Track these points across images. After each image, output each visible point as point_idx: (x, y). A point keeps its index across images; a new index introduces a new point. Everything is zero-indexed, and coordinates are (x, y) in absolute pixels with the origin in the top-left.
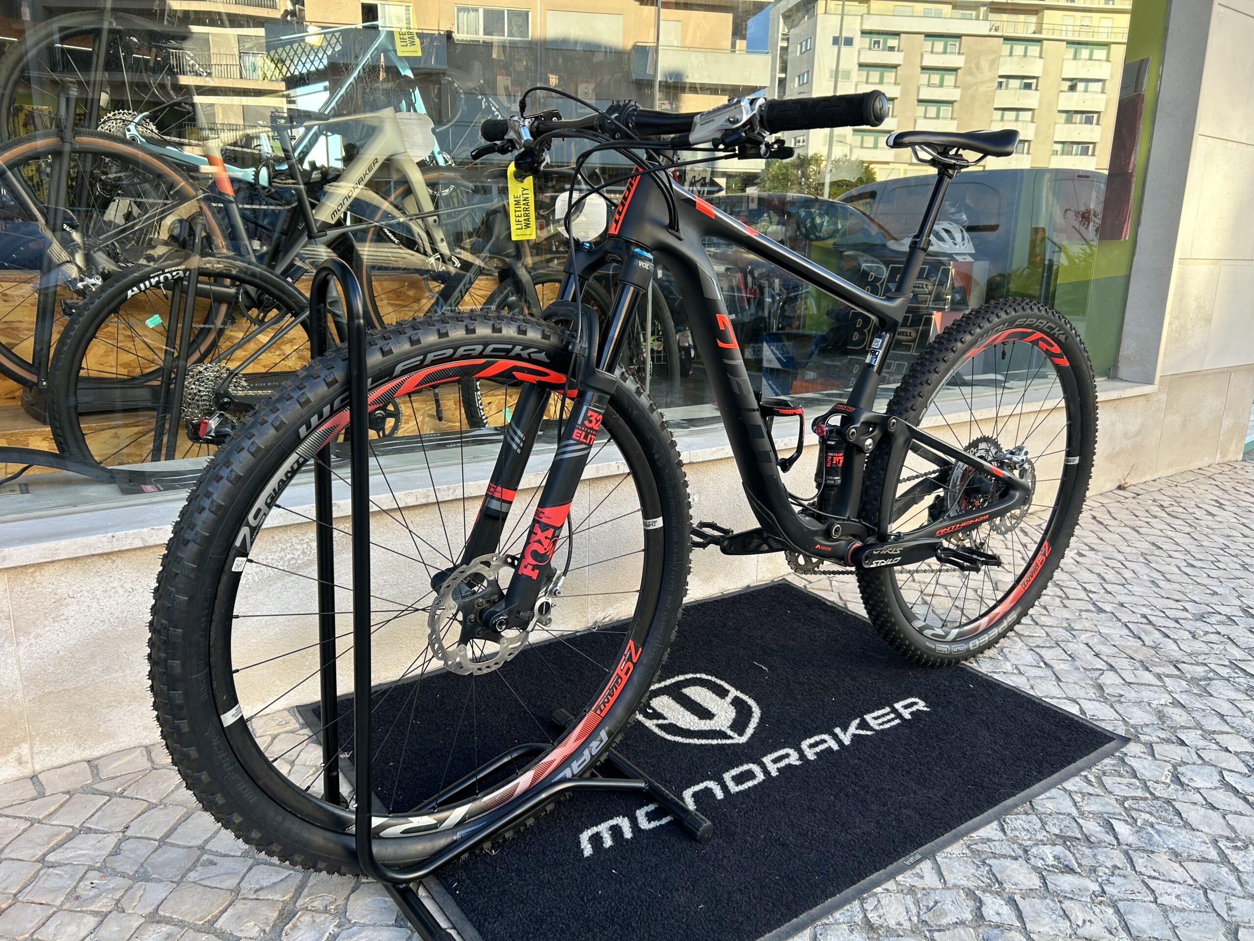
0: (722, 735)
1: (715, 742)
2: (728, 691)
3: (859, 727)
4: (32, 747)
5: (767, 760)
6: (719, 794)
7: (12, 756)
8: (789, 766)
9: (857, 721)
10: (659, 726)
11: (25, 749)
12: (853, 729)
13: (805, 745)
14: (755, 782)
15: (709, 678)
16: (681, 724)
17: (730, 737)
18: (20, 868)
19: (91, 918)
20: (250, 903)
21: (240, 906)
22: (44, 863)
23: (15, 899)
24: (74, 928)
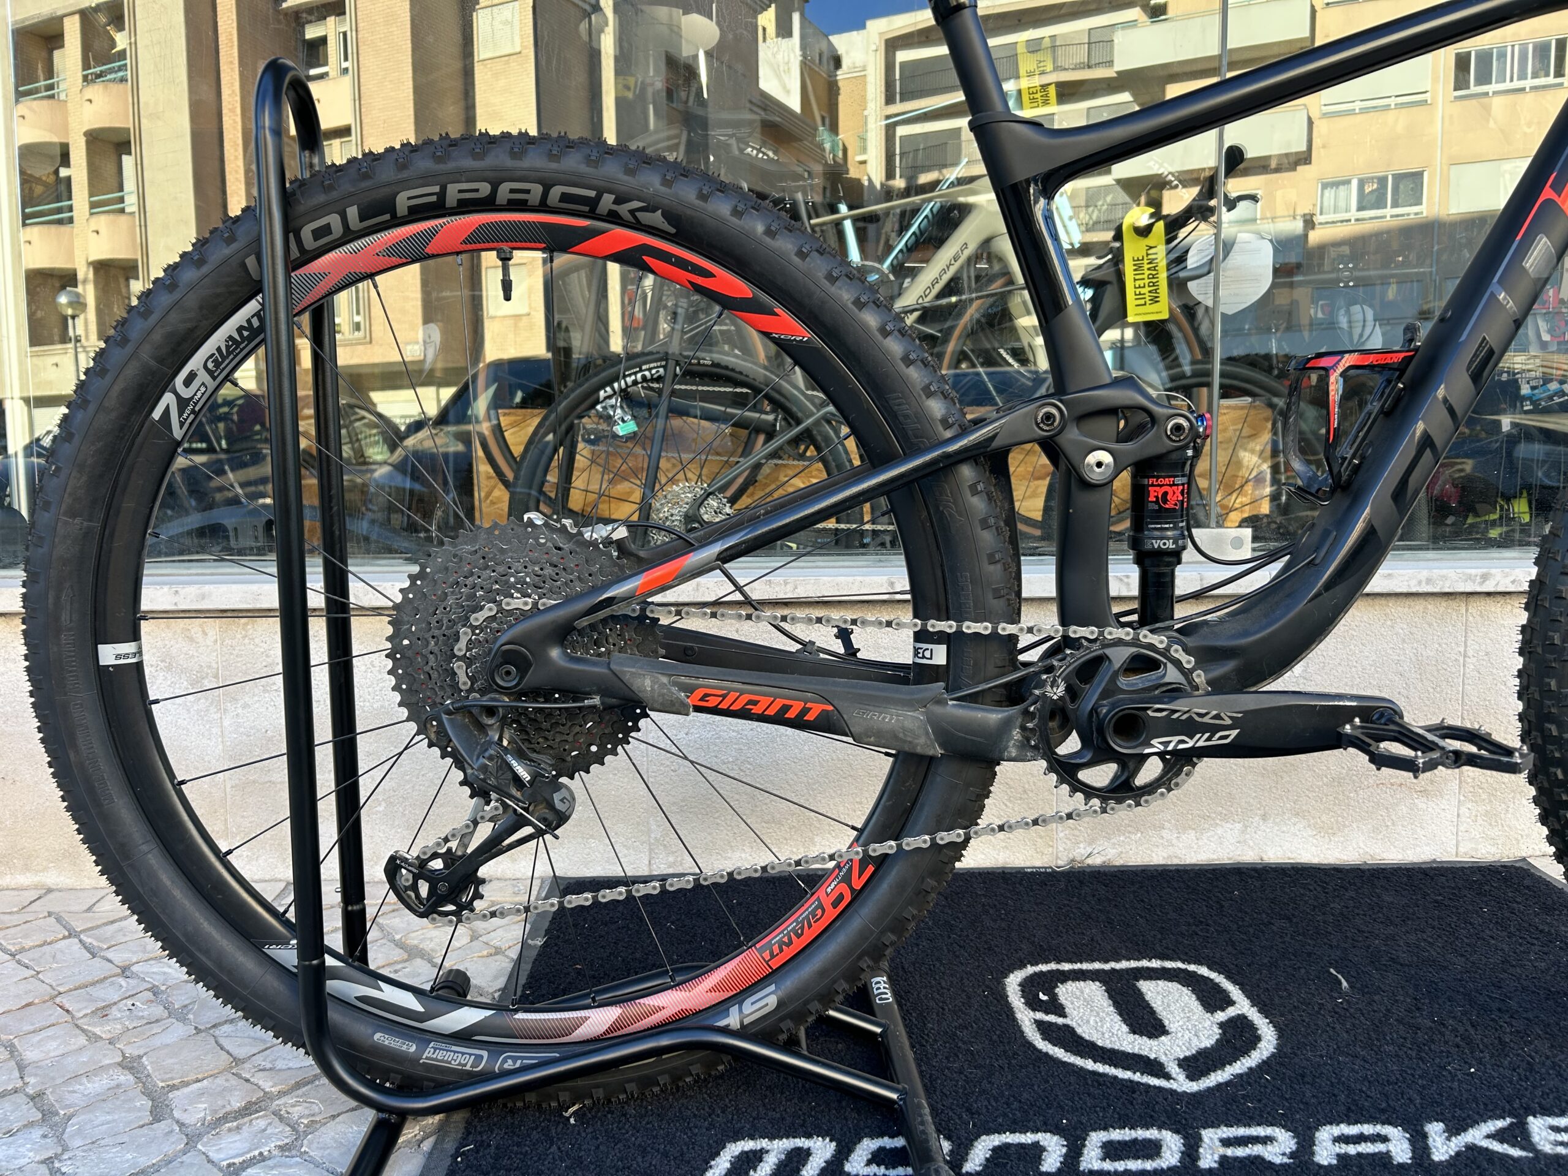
0: (1155, 1067)
1: (1126, 1075)
2: (1231, 1003)
3: (1499, 1136)
5: (1211, 1137)
6: (1052, 1161)
8: (1257, 1161)
9: (1500, 1124)
10: (1040, 1024)
12: (1478, 1135)
13: (1325, 1135)
14: (1149, 1165)
15: (1213, 975)
16: (1086, 1031)
17: (1168, 1077)
18: (98, 968)
19: (82, 1040)
20: (234, 1081)
21: (220, 1081)
22: (125, 971)
23: (53, 998)
24: (54, 1044)
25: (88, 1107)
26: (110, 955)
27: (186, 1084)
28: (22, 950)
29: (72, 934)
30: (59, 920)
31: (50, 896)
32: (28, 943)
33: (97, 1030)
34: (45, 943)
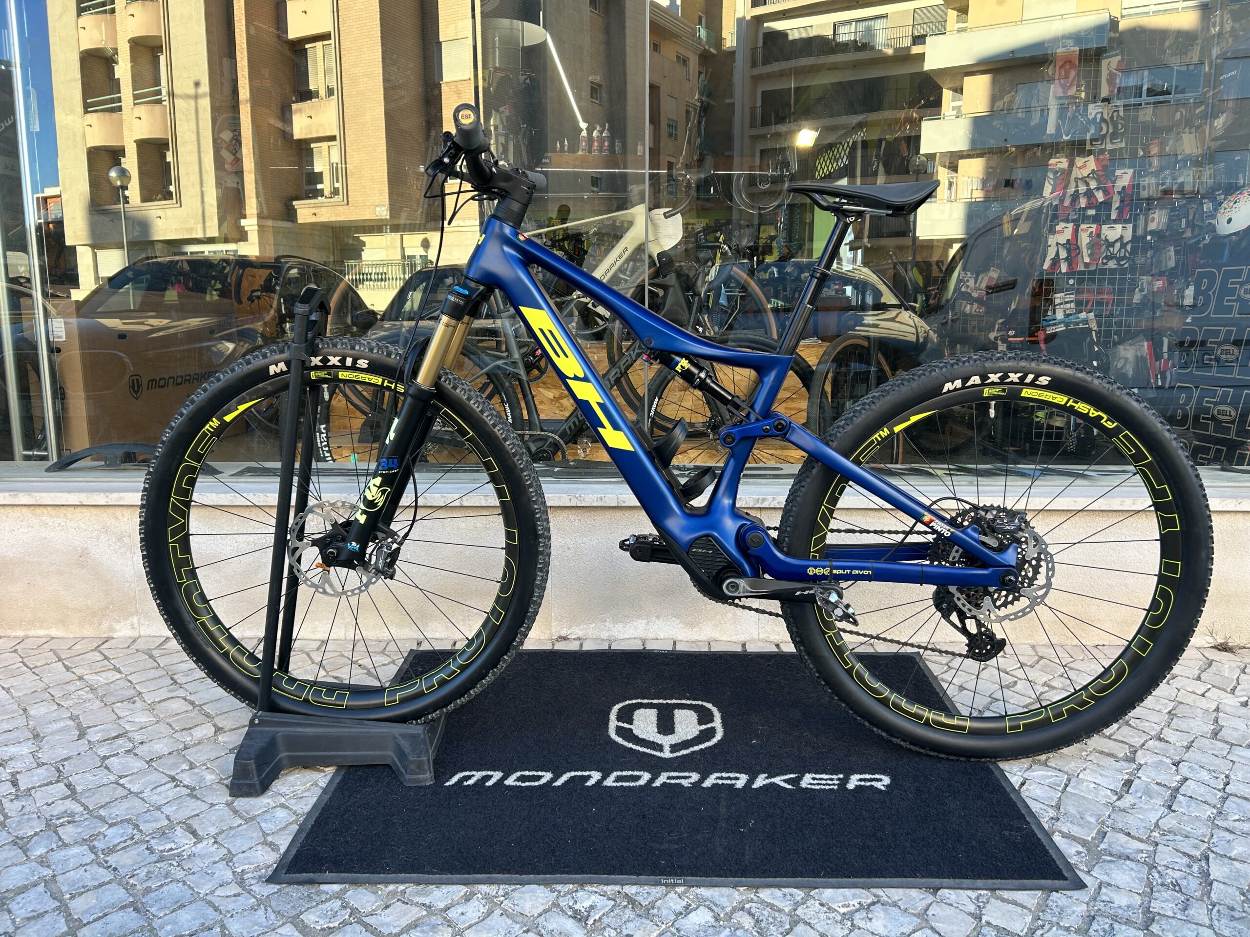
4: (139, 620)
7: (128, 622)
11: (135, 620)
18: (69, 676)
19: (56, 707)
20: (115, 726)
21: (110, 726)
22: (81, 678)
23: (46, 689)
24: (42, 709)
25: (53, 733)
26: (74, 670)
27: (95, 726)
28: (36, 667)
29: (60, 660)
30: (55, 653)
31: (53, 641)
32: (39, 664)
33: (62, 703)
34: (47, 664)
